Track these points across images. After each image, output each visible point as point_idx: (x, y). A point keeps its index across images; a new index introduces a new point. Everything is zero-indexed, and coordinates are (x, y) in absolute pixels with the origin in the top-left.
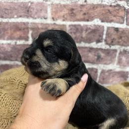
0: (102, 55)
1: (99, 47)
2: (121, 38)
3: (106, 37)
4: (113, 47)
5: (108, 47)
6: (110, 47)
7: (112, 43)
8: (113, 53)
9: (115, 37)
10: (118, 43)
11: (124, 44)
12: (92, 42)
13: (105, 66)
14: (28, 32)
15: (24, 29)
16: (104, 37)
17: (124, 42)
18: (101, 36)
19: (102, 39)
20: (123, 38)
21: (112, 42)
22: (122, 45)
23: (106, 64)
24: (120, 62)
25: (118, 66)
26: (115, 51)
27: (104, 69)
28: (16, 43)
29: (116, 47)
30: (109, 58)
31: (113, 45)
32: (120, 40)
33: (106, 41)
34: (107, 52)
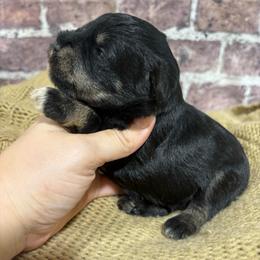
0: (191, 53)
1: (183, 38)
2: (227, 16)
3: (197, 16)
4: (212, 37)
5: (201, 36)
6: (206, 36)
7: (210, 28)
8: (213, 48)
9: (216, 15)
10: (223, 28)
11: (236, 29)
12: (169, 27)
13: (198, 75)
14: (39, 11)
15: (30, 6)
16: (193, 15)
17: (235, 24)
18: (186, 14)
19: (189, 20)
20: (232, 17)
21: (210, 25)
22: (231, 32)
23: (198, 71)
24: (227, 67)
25: (224, 75)
26: (217, 44)
27: (196, 81)
28: (17, 34)
29: (219, 36)
30: (204, 59)
31: (212, 32)
32: (226, 22)
33: (196, 23)
34: (201, 47)
